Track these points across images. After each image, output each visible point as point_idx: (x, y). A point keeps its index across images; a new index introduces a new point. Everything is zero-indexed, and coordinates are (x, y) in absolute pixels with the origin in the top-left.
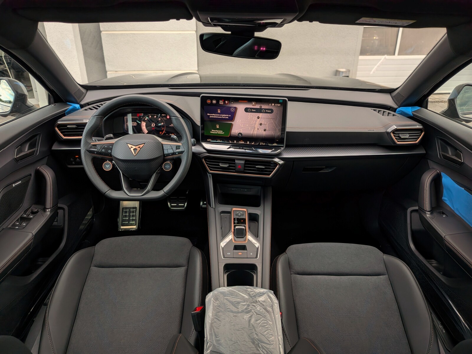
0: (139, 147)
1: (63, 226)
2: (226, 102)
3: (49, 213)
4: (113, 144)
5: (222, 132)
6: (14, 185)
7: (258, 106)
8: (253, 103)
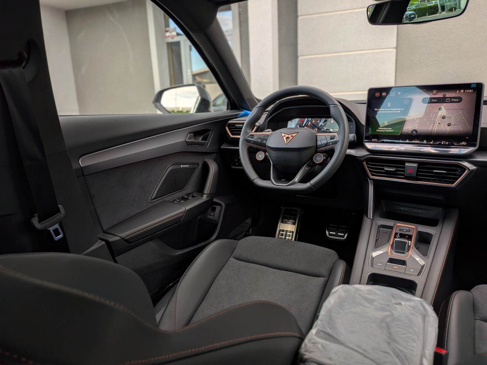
0: (292, 136)
1: (217, 221)
2: (399, 93)
3: (205, 198)
4: (269, 135)
5: (391, 130)
6: (182, 166)
7: (440, 95)
8: (435, 92)
